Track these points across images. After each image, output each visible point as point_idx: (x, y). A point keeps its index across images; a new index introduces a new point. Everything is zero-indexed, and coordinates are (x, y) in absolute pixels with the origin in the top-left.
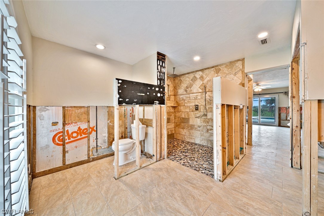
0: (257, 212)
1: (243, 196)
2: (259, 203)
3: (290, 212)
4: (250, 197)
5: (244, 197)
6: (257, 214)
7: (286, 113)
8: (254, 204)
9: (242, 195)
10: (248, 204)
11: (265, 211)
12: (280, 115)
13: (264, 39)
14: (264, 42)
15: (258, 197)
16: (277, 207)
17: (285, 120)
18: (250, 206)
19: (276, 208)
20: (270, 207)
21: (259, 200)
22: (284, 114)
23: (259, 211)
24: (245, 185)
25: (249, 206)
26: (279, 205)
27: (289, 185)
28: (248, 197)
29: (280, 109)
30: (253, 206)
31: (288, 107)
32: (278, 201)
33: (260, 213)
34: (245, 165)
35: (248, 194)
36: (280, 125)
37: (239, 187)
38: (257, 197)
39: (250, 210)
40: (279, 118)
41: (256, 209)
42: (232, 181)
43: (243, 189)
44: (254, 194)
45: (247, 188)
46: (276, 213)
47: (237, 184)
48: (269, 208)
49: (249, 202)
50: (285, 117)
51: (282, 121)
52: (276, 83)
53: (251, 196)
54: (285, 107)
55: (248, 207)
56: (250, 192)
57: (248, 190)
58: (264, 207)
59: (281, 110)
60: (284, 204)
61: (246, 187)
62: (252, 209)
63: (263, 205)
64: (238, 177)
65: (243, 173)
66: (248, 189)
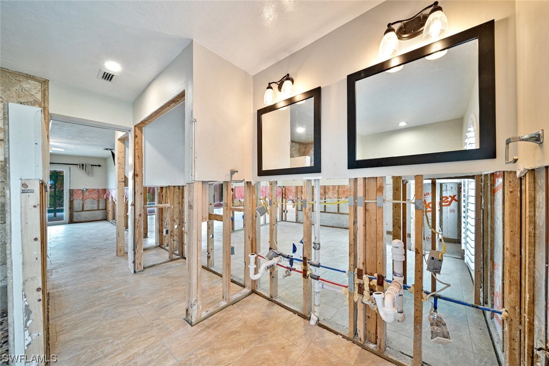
0: (148, 354)
1: (112, 357)
2: (141, 342)
3: (172, 320)
4: (123, 347)
5: (115, 356)
6: (151, 357)
7: (83, 199)
8: (135, 350)
9: (110, 356)
10: (130, 358)
11: (154, 344)
12: (71, 202)
13: (110, 73)
14: (108, 77)
15: (132, 337)
16: (159, 327)
17: (81, 211)
18: (135, 357)
19: (161, 328)
20: (154, 334)
21: (136, 339)
22: (79, 201)
23: (149, 350)
24: (101, 340)
25: (133, 359)
26: (159, 323)
27: (149, 294)
28: (120, 351)
29: (71, 192)
30: (137, 354)
31: (85, 190)
32: (156, 320)
33: (151, 352)
34: (67, 311)
35: (117, 347)
36: (71, 221)
37: (92, 352)
38: (131, 339)
39: (139, 363)
40: (70, 208)
41: (144, 352)
42: (68, 358)
43: (101, 348)
44: (125, 338)
45: (108, 340)
46: (164, 334)
47: (83, 351)
48: (154, 336)
49: (129, 355)
50: (81, 206)
51: (75, 214)
52: (72, 147)
53: (123, 345)
54: (80, 190)
55: (134, 361)
56: (116, 342)
57: (112, 342)
58: (149, 341)
59: (73, 195)
60: (162, 317)
61: (105, 341)
62: (139, 358)
63: (147, 340)
64: (72, 340)
65: (75, 327)
66: (110, 341)
